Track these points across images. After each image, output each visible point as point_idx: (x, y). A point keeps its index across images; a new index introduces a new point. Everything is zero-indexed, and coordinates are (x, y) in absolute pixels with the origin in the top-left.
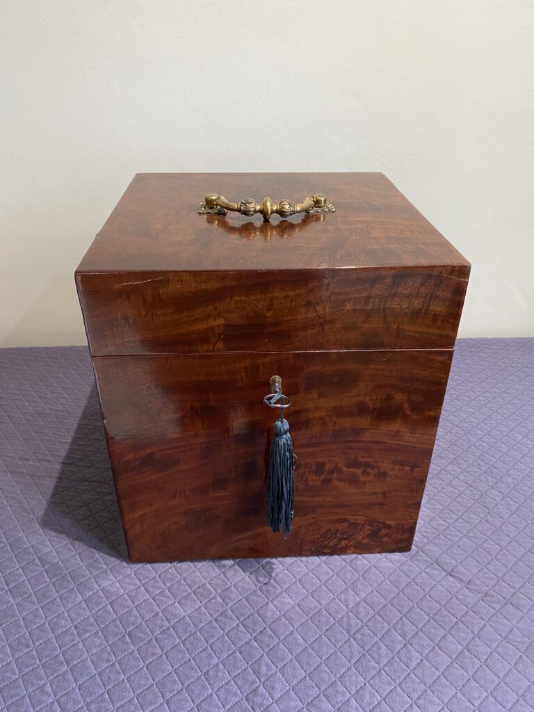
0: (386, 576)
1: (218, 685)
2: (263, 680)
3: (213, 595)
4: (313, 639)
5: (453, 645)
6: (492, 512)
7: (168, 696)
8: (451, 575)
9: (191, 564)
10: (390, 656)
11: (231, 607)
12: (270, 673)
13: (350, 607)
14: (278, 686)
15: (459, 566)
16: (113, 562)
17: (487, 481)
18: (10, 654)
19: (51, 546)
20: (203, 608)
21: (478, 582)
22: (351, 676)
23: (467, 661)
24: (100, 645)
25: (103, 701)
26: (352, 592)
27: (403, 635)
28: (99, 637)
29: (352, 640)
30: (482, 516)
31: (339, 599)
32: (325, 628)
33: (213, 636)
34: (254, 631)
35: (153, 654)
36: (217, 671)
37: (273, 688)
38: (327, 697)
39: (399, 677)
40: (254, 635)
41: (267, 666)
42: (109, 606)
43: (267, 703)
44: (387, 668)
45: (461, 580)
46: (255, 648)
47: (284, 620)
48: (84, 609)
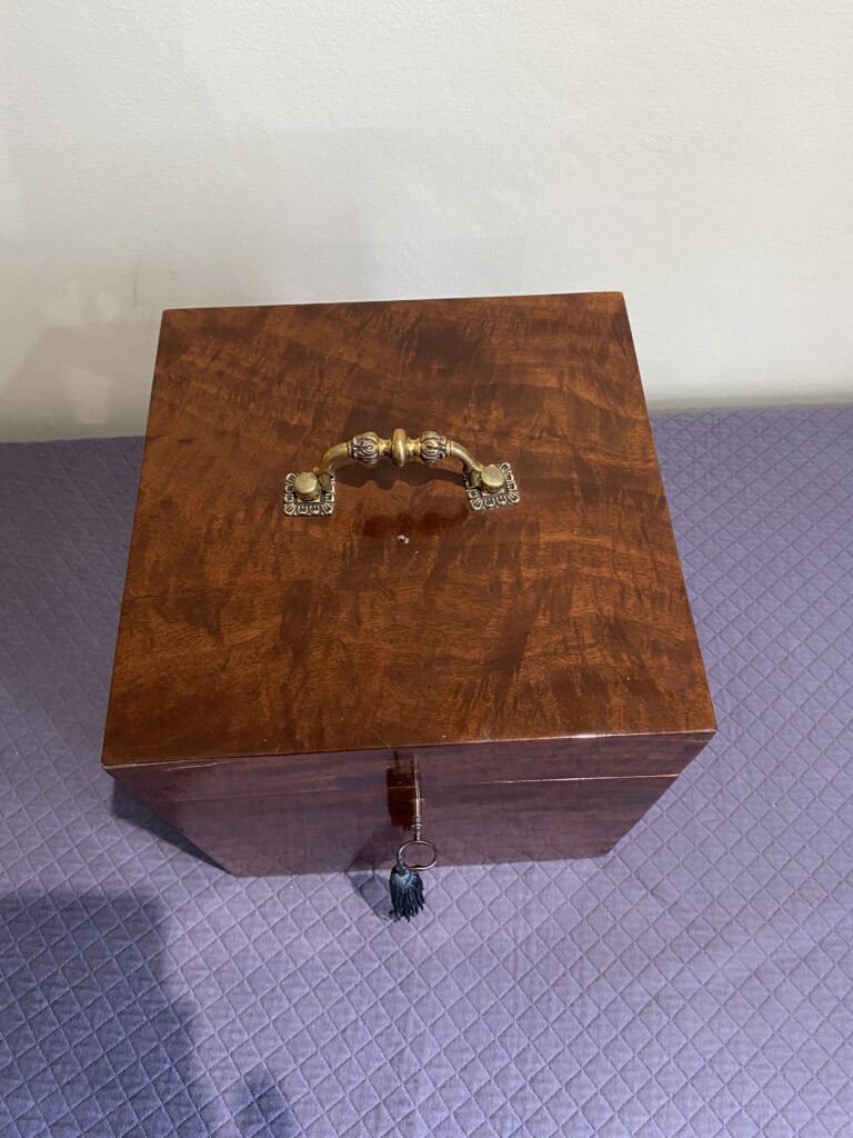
0: (569, 896)
1: (357, 1047)
2: (410, 1040)
3: (347, 925)
4: (471, 987)
5: (640, 995)
6: (725, 791)
7: (301, 1061)
8: (653, 895)
9: (318, 877)
10: (562, 1009)
11: (371, 942)
12: (418, 1032)
13: (519, 941)
14: (428, 1050)
15: (666, 882)
16: (216, 874)
17: (729, 733)
18: (110, 1008)
19: (131, 850)
20: (336, 942)
21: (685, 905)
22: (513, 1035)
23: (654, 1017)
24: (216, 994)
25: (227, 1067)
26: (523, 920)
27: (580, 982)
28: (213, 986)
29: (518, 987)
30: (711, 796)
31: (506, 931)
32: (485, 971)
33: (349, 983)
34: (399, 975)
35: (279, 1008)
36: (356, 1029)
37: (422, 1051)
38: (483, 1062)
39: (569, 1037)
40: (399, 981)
41: (415, 1022)
42: (219, 942)
43: (413, 1070)
44: (556, 1026)
45: (664, 901)
46: (400, 999)
47: (436, 961)
48: (190, 947)
